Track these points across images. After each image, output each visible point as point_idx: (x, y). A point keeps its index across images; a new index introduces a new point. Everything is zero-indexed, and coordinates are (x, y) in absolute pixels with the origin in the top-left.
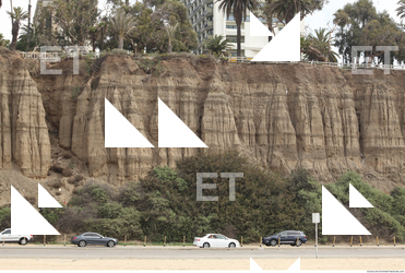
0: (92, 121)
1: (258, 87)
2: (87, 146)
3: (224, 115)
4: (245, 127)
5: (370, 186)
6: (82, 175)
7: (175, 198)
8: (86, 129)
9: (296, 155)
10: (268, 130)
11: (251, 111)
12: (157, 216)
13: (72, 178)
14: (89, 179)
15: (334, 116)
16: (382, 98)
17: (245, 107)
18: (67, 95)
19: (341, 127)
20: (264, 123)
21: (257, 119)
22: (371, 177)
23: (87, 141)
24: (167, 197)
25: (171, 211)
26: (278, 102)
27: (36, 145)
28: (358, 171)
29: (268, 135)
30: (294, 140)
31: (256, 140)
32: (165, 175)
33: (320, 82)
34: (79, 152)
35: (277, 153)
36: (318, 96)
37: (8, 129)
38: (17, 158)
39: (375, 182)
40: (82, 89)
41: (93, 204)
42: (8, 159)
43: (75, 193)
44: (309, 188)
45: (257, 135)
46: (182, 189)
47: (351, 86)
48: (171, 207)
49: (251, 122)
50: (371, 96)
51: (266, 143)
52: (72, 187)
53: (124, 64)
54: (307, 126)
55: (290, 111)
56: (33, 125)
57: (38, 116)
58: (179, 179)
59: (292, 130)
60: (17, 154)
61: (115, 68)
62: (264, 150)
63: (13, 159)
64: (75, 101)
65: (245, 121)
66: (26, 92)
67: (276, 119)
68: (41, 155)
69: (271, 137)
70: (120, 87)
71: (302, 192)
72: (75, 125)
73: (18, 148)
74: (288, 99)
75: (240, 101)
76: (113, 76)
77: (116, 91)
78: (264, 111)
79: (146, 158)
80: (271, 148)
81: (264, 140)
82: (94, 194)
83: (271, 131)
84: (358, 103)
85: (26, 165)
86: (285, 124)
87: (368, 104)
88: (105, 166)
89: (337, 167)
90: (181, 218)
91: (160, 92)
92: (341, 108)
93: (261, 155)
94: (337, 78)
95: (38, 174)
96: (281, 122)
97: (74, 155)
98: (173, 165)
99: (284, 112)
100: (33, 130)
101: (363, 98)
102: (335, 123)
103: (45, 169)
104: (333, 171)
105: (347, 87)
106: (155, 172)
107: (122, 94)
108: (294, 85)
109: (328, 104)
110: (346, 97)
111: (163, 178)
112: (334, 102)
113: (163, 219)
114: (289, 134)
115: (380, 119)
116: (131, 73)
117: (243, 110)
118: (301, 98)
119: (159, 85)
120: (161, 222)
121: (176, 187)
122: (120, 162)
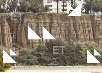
0: (22, 32)
1: (65, 22)
2: (21, 39)
3: (57, 30)
4: (62, 33)
5: (98, 49)
6: (21, 47)
7: (46, 53)
8: (21, 35)
9: (76, 41)
10: (68, 33)
11: (63, 28)
12: (42, 58)
13: (18, 48)
14: (23, 48)
15: (86, 29)
16: (99, 23)
17: (62, 27)
18: (15, 25)
19: (88, 32)
20: (67, 31)
21: (65, 31)
22: (97, 46)
23: (21, 38)
24: (44, 53)
25: (46, 57)
26: (71, 25)
27: (9, 39)
28: (94, 45)
29: (68, 35)
30: (76, 36)
31: (65, 37)
32: (43, 47)
33: (82, 20)
34: (19, 41)
35: (71, 40)
36: (82, 23)
37: (1, 35)
38: (4, 43)
39: (98, 48)
40: (19, 24)
41: (25, 55)
42: (2, 43)
43: (20, 52)
44: (81, 50)
45: (65, 35)
46: (48, 51)
47: (90, 20)
48: (46, 56)
49: (64, 31)
50: (96, 23)
51: (68, 37)
52: (19, 51)
53: (30, 16)
54: (79, 32)
55: (74, 28)
56: (7, 34)
57: (9, 31)
58: (46, 48)
59: (75, 34)
60: (4, 42)
61: (27, 18)
62: (68, 39)
63: (3, 43)
64: (17, 27)
65: (62, 31)
66: (5, 25)
67: (70, 30)
68: (10, 42)
69: (69, 36)
70: (29, 23)
71: (80, 51)
72: (18, 33)
73: (4, 40)
74: (73, 25)
75: (60, 26)
76: (27, 20)
77: (28, 24)
78: (67, 28)
79: (37, 42)
80: (69, 39)
81: (67, 36)
82: (25, 52)
83: (69, 34)
84: (92, 25)
85: (7, 45)
86: (73, 32)
87: (95, 25)
88: (27, 45)
89: (88, 44)
90: (49, 59)
91: (39, 24)
92: (88, 27)
93: (67, 41)
94: (86, 18)
95: (9, 47)
96: (72, 31)
97: (18, 42)
98: (44, 44)
99: (72, 28)
100: (8, 35)
101: (94, 24)
102: (87, 31)
103: (11, 46)
104: (87, 45)
105: (89, 21)
106: (40, 46)
107: (30, 25)
108: (75, 21)
109: (84, 26)
110: (89, 24)
111: (42, 48)
112: (86, 25)
113: (44, 59)
114: (74, 35)
115: (99, 30)
116: (32, 19)
117: (61, 28)
118: (77, 24)
119: (39, 22)
120: (44, 60)
121: (46, 50)
122: (31, 44)
